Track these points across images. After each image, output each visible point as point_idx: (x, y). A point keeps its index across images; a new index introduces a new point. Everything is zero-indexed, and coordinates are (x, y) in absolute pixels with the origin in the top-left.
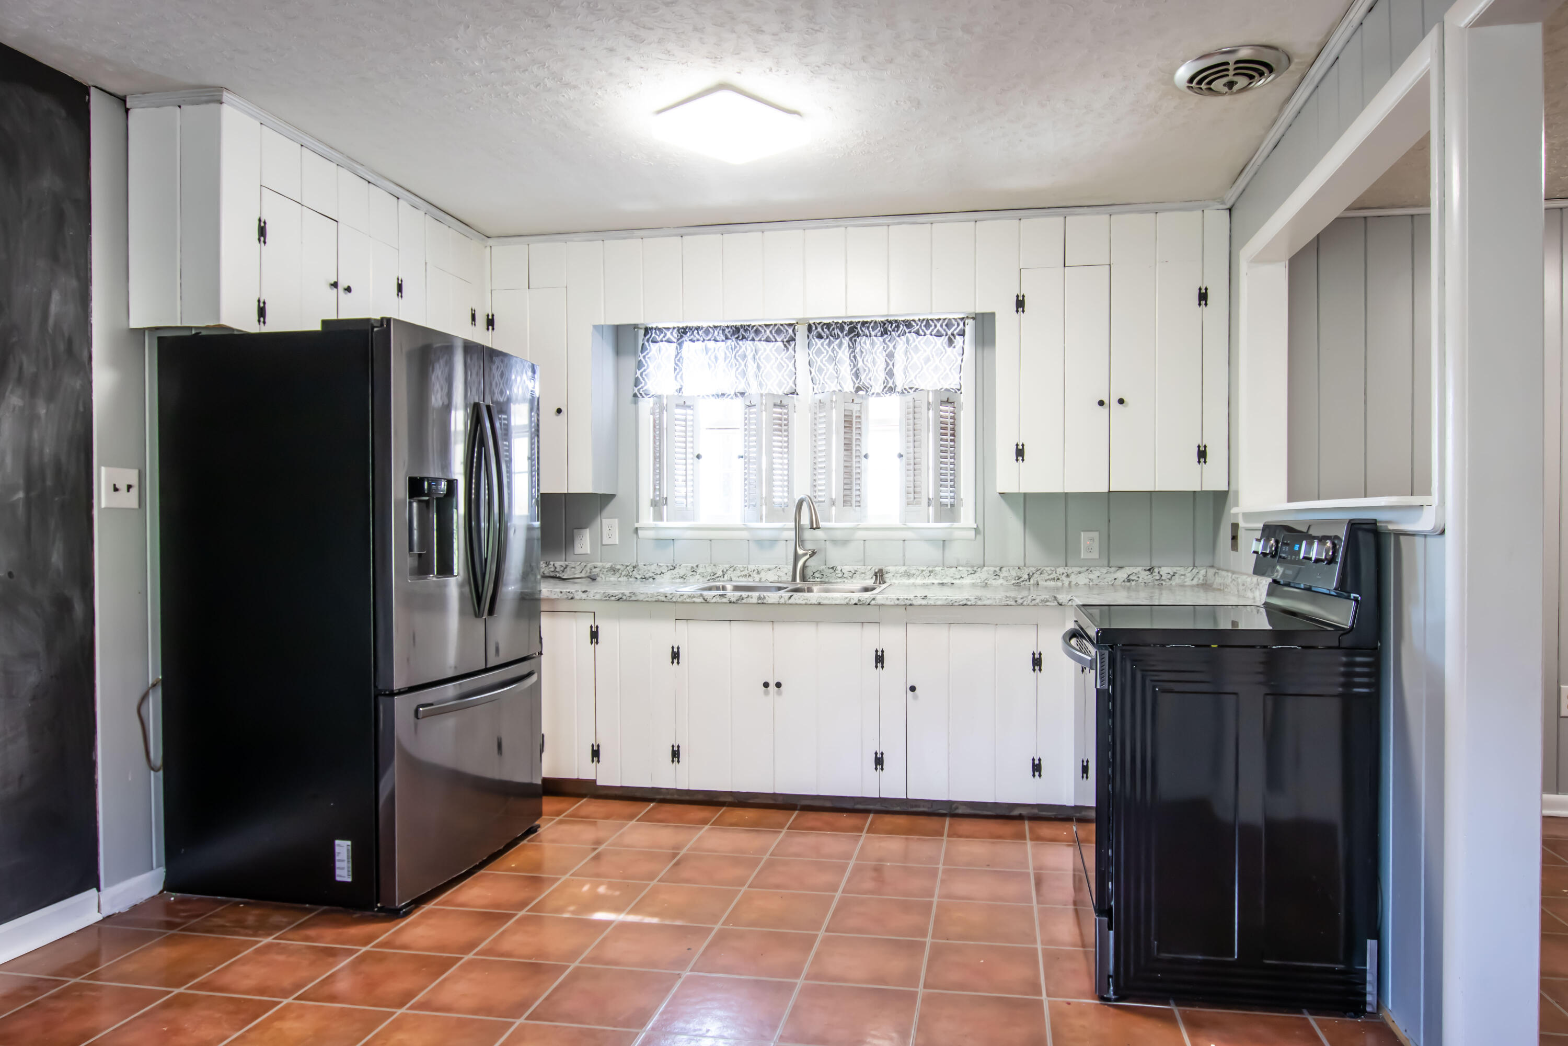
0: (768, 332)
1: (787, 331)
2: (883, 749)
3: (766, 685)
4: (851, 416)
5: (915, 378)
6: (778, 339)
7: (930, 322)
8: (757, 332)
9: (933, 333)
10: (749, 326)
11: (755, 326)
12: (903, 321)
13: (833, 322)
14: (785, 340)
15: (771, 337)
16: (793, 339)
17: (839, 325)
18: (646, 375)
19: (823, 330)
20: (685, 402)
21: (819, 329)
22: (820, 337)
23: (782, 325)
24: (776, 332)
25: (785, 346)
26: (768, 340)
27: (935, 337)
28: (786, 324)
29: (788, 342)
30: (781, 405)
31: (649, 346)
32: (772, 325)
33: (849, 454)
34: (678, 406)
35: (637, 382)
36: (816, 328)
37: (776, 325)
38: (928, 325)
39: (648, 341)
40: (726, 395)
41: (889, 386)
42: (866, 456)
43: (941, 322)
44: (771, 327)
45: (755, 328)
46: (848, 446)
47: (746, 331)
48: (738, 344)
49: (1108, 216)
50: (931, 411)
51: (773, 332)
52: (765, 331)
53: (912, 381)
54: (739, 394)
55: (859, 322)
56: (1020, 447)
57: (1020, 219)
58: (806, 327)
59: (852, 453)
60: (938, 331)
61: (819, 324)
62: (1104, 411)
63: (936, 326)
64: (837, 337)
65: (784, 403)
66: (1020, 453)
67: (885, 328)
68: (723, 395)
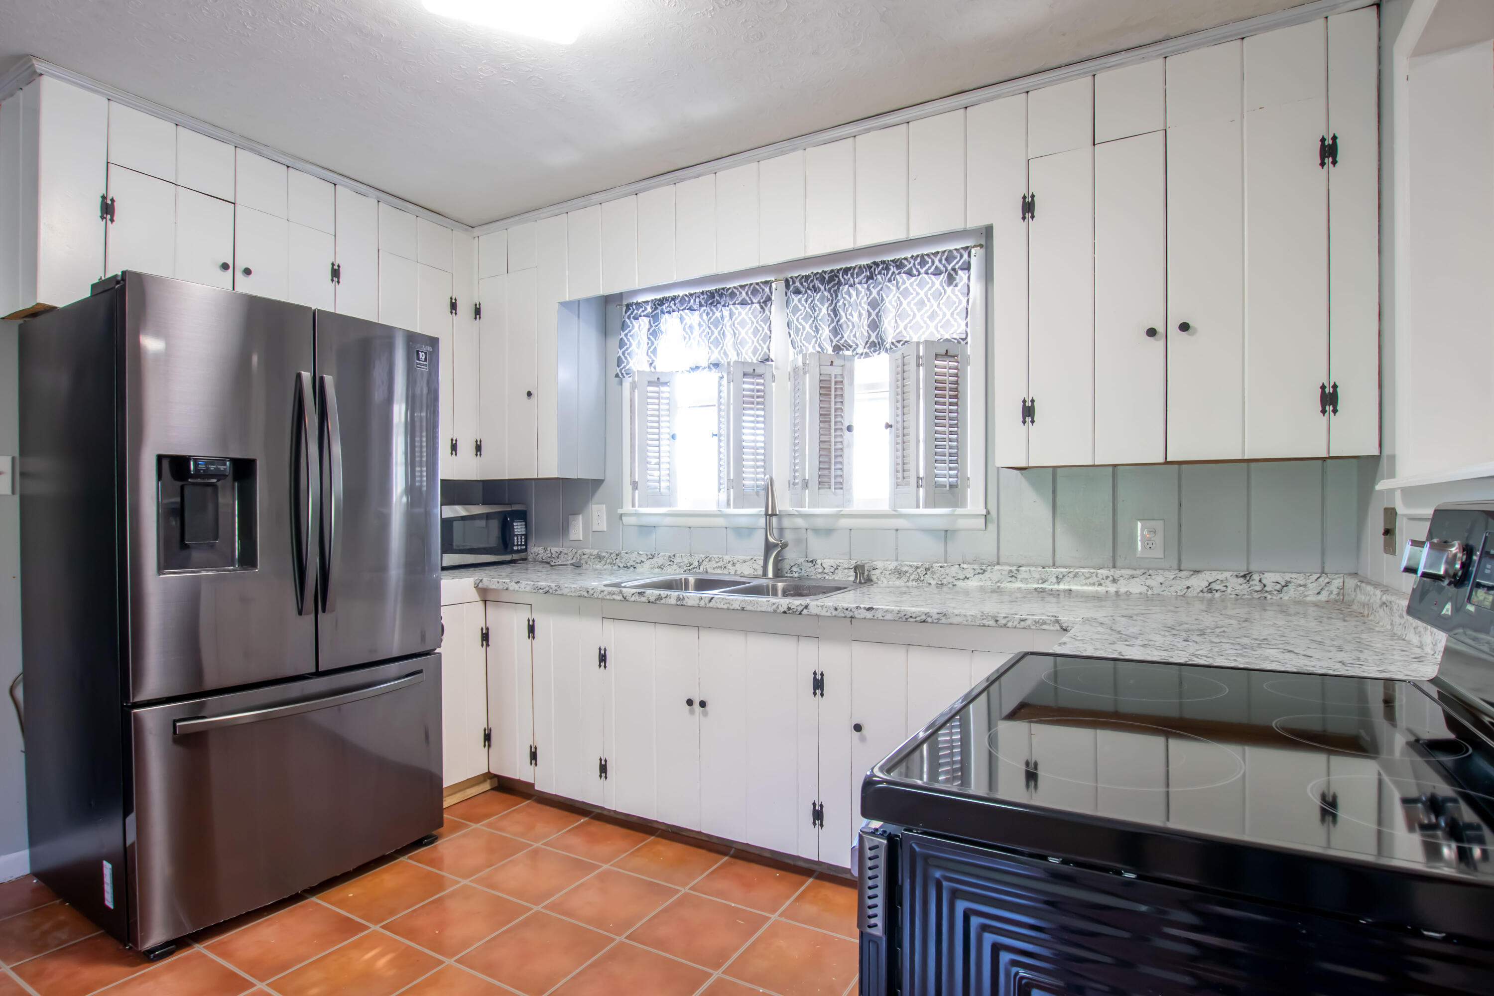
0: (744, 294)
1: (763, 290)
2: (822, 800)
3: (690, 702)
4: (830, 381)
5: (905, 328)
6: (755, 301)
7: (926, 258)
8: (732, 295)
9: (930, 272)
10: (723, 289)
11: (730, 288)
12: (893, 261)
13: (812, 273)
14: (762, 301)
15: (748, 299)
16: (769, 299)
17: (818, 276)
18: (628, 354)
19: (801, 284)
20: (658, 378)
21: (797, 284)
22: (797, 292)
23: (757, 284)
24: (752, 293)
25: (762, 307)
26: (743, 303)
27: (932, 277)
28: (761, 282)
29: (765, 302)
30: (753, 374)
31: (631, 323)
32: (747, 285)
33: (827, 426)
34: (650, 383)
35: (619, 362)
36: (794, 283)
37: (751, 284)
38: (923, 263)
39: (629, 318)
40: (701, 368)
41: (871, 340)
42: (849, 429)
43: (939, 256)
44: (747, 288)
45: (730, 291)
46: (824, 417)
47: (721, 295)
48: (712, 310)
49: (1161, 60)
50: (921, 368)
51: (749, 293)
52: (741, 293)
53: (901, 332)
54: (711, 366)
55: (841, 269)
56: (1029, 404)
57: (1027, 92)
58: (783, 283)
59: (830, 425)
60: (937, 268)
61: (796, 277)
62: (1157, 344)
63: (933, 262)
64: (816, 290)
65: (758, 371)
66: (1028, 412)
67: (871, 272)
68: (697, 368)
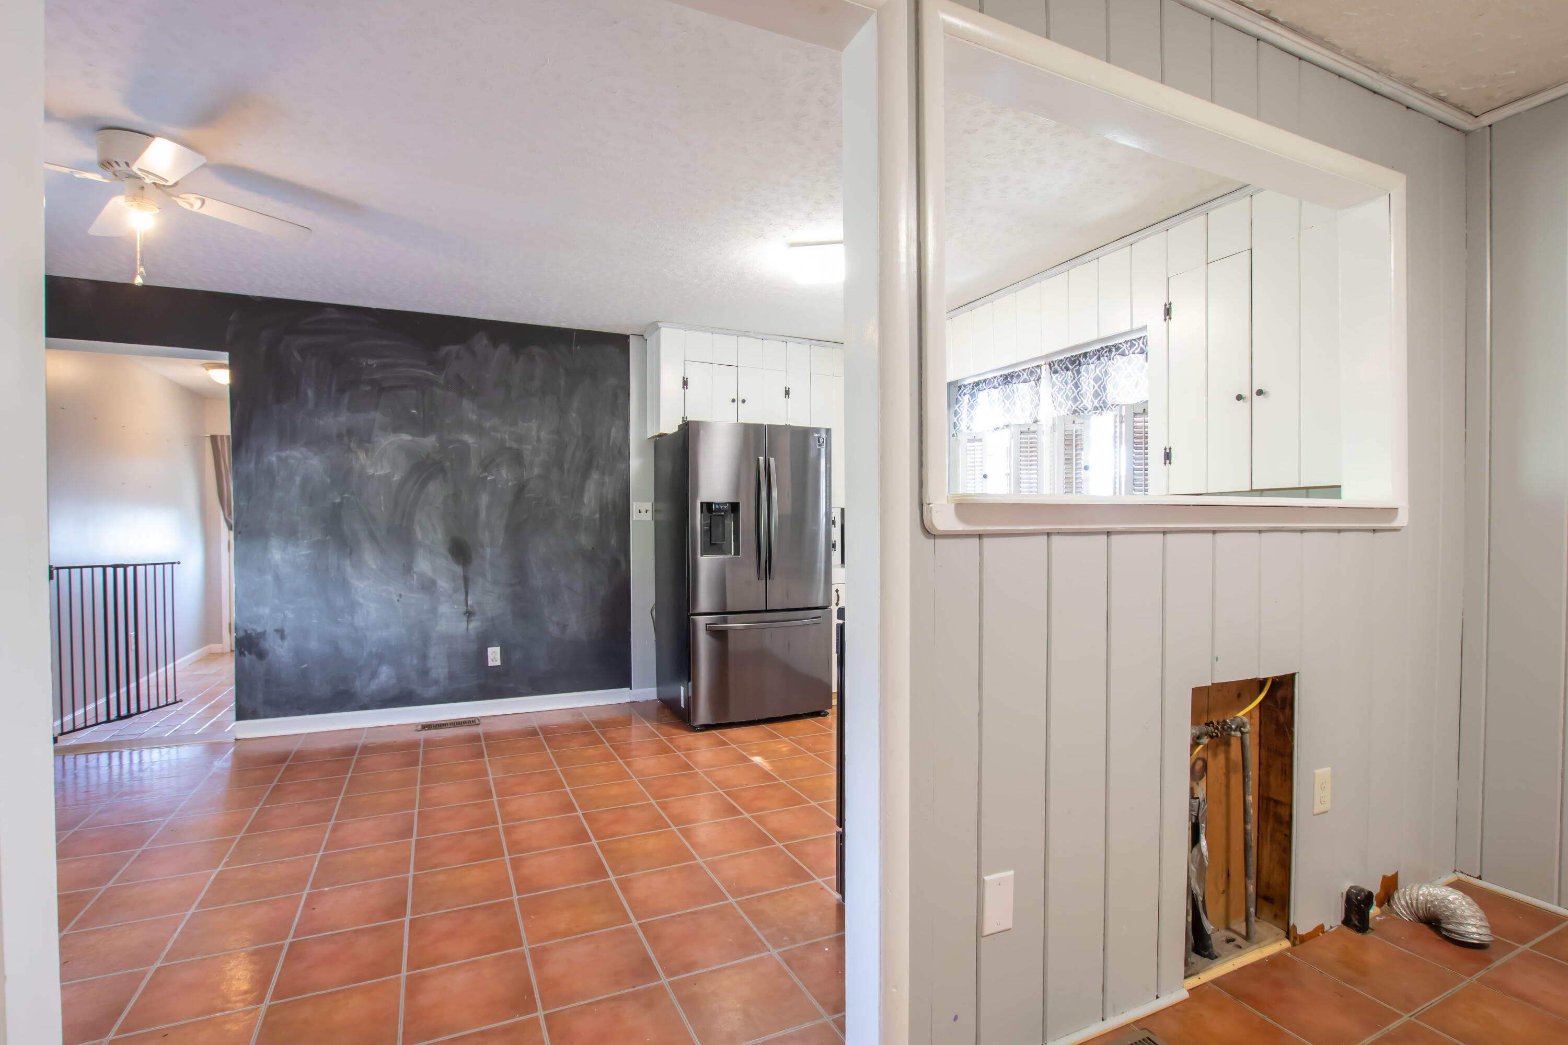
0: (1025, 374)
1: (1036, 371)
4: (1072, 435)
5: (1118, 394)
6: (1031, 380)
7: (1133, 342)
8: (1018, 376)
9: (1136, 352)
10: (1013, 372)
11: (1016, 372)
12: (1113, 346)
13: (1065, 358)
14: (1036, 379)
15: (1028, 378)
16: (1039, 378)
17: (1068, 360)
18: (961, 420)
19: (1059, 366)
20: (974, 437)
21: (1056, 366)
22: (1056, 372)
23: (1033, 368)
24: (1030, 375)
25: (1036, 384)
26: (1025, 381)
27: (1139, 355)
28: (1035, 366)
29: (1038, 380)
30: (1029, 432)
31: (962, 398)
32: (1026, 369)
33: (1070, 467)
34: (969, 441)
35: (955, 426)
36: (1054, 365)
37: (1029, 368)
38: (1132, 345)
39: (960, 395)
40: (1000, 429)
41: (1094, 405)
42: (1086, 468)
43: (1142, 340)
44: (1027, 371)
45: (1017, 373)
46: (1068, 461)
47: (1012, 377)
48: (1005, 388)
49: (1248, 198)
50: (1124, 424)
51: (1029, 374)
52: (1023, 374)
53: (1114, 398)
54: (1005, 427)
55: (1080, 355)
56: (1168, 451)
57: (1167, 230)
58: (1047, 365)
59: (1072, 466)
60: (1141, 348)
61: (1056, 361)
62: (1244, 406)
63: (1139, 344)
64: (1067, 369)
65: (1032, 429)
66: (1168, 456)
67: (1099, 354)
68: (998, 428)
